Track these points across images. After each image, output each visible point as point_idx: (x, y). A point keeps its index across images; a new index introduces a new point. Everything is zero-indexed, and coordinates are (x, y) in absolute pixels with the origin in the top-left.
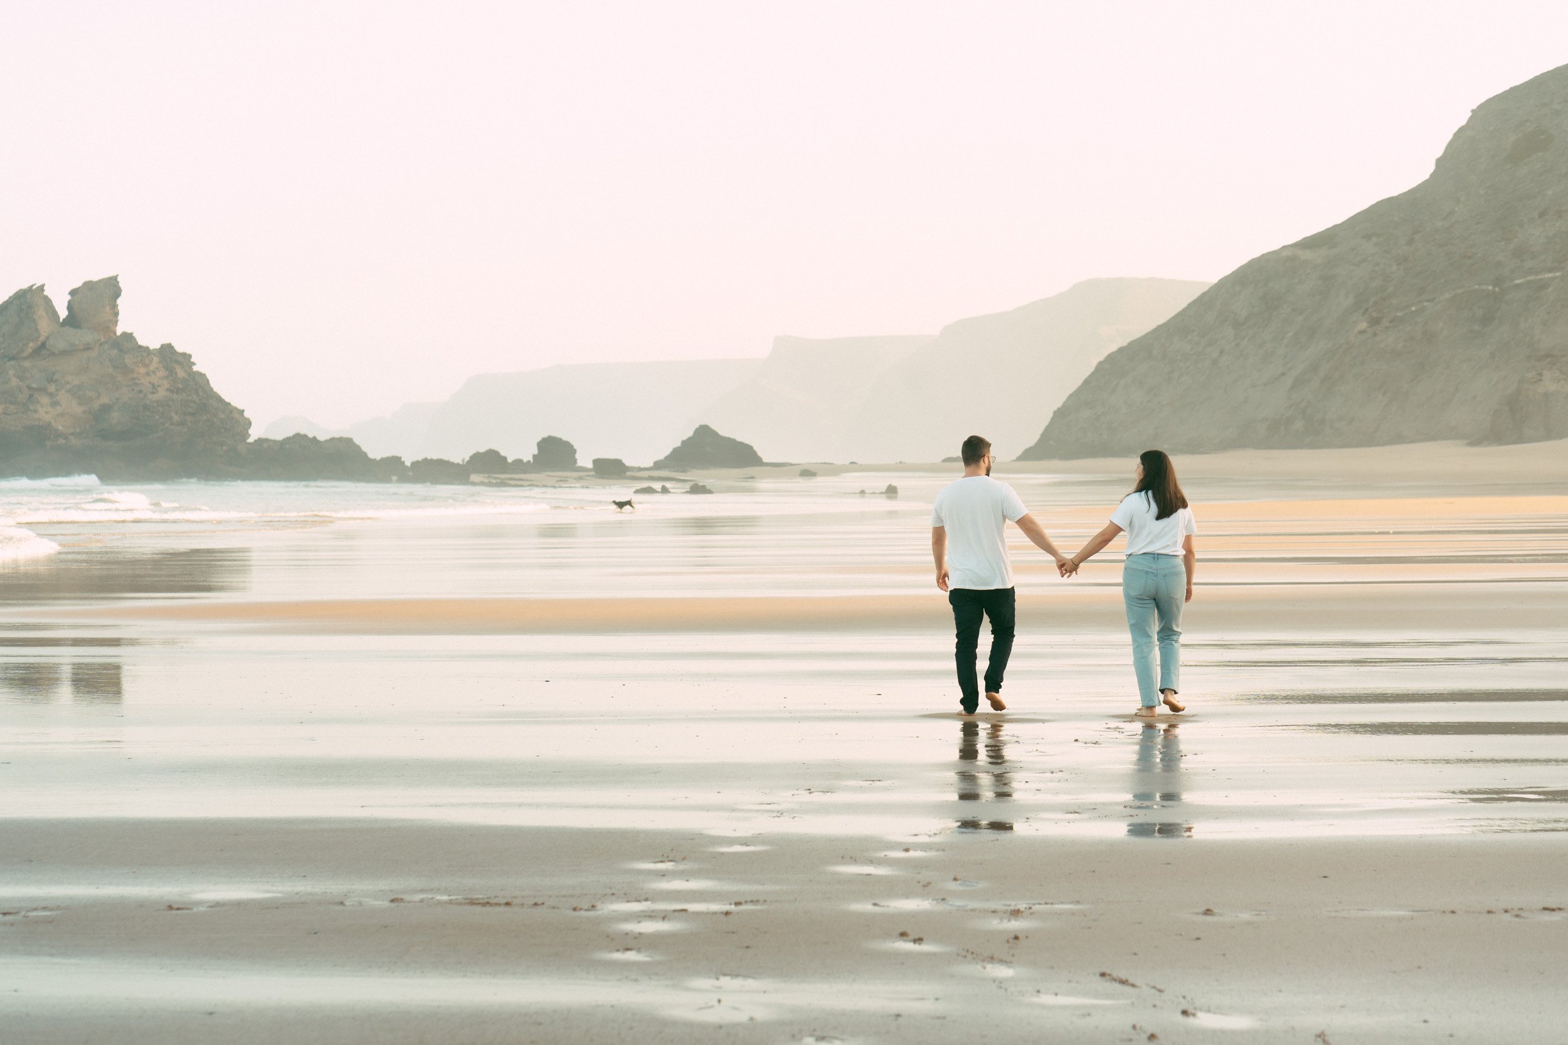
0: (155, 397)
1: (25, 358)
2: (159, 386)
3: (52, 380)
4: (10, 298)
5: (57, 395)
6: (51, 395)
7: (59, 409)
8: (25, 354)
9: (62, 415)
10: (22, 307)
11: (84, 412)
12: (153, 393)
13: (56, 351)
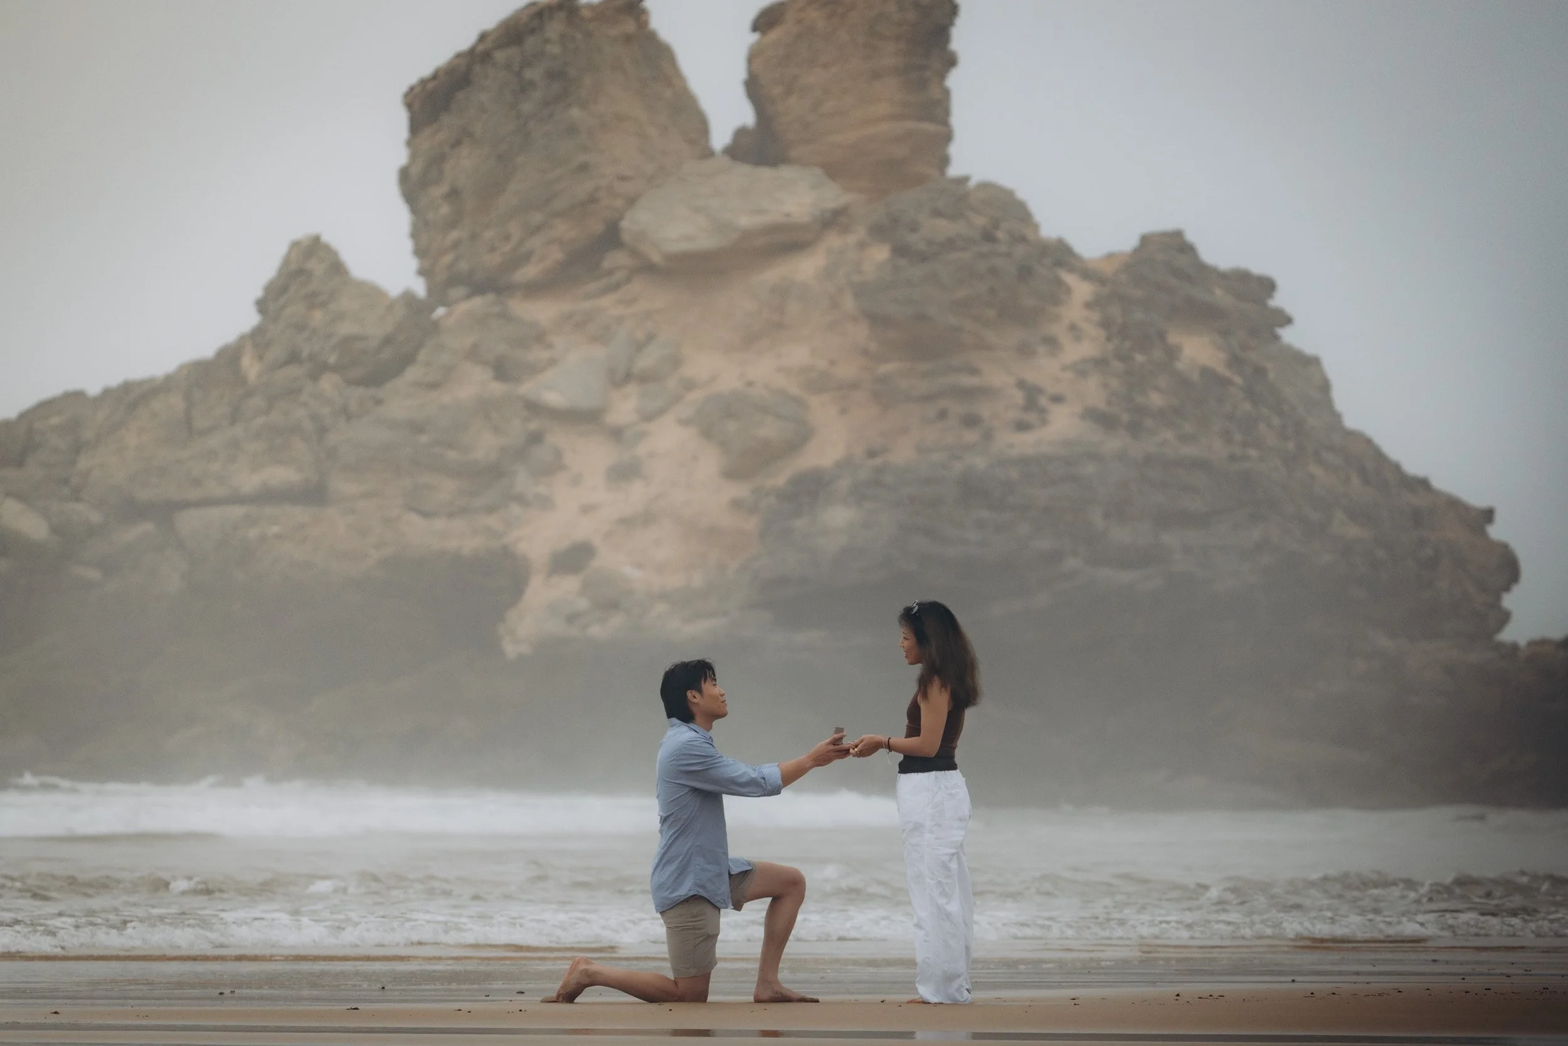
0: (1026, 443)
1: (534, 290)
2: (1057, 399)
3: (628, 377)
4: (483, 37)
5: (642, 435)
6: (616, 434)
7: (636, 495)
8: (529, 272)
9: (647, 518)
10: (528, 74)
11: (736, 504)
12: (1022, 426)
13: (656, 258)
